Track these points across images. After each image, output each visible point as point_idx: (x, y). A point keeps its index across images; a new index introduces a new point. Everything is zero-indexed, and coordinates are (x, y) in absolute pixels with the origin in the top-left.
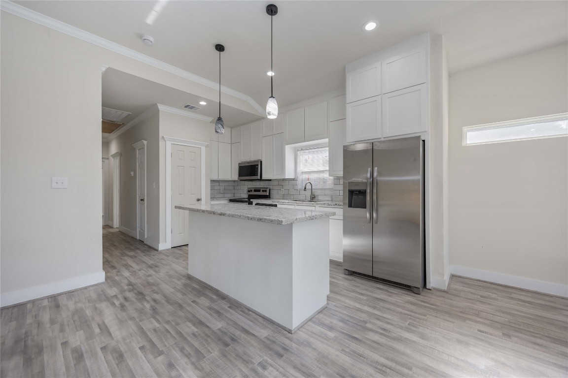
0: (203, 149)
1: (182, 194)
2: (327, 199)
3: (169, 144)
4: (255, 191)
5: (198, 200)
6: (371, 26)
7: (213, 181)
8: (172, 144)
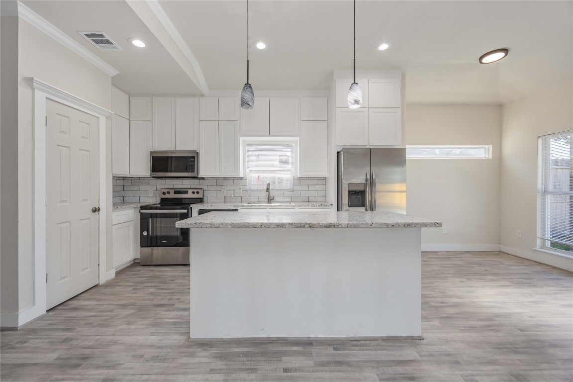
0: (103, 120)
1: (65, 201)
2: (286, 200)
3: (40, 96)
4: (176, 192)
5: (96, 210)
6: (384, 47)
7: (116, 178)
8: (47, 98)
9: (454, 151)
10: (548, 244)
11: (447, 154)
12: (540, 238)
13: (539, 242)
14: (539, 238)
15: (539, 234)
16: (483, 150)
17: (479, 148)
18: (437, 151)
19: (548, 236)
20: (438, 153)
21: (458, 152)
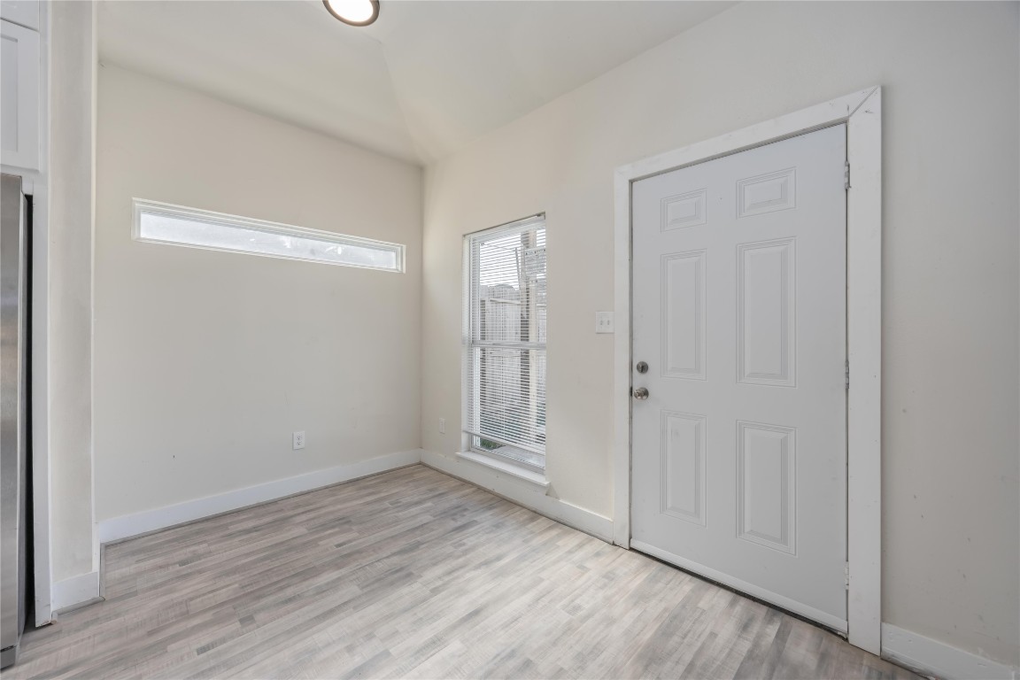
9: (331, 247)
10: (477, 441)
11: (313, 252)
12: (467, 432)
13: (464, 438)
14: (464, 431)
15: (464, 426)
16: (393, 254)
17: (385, 249)
18: (287, 241)
19: (477, 429)
20: (288, 245)
21: (340, 251)
